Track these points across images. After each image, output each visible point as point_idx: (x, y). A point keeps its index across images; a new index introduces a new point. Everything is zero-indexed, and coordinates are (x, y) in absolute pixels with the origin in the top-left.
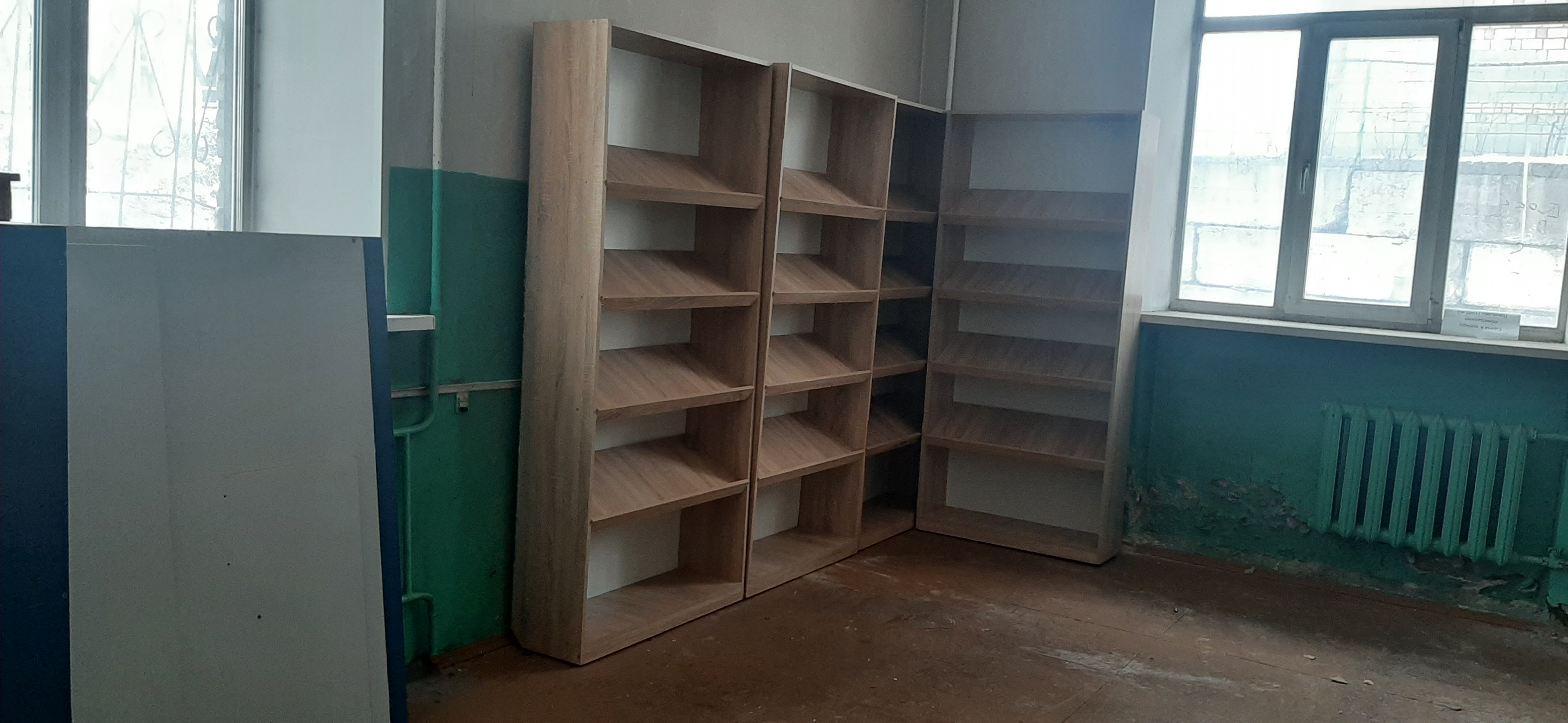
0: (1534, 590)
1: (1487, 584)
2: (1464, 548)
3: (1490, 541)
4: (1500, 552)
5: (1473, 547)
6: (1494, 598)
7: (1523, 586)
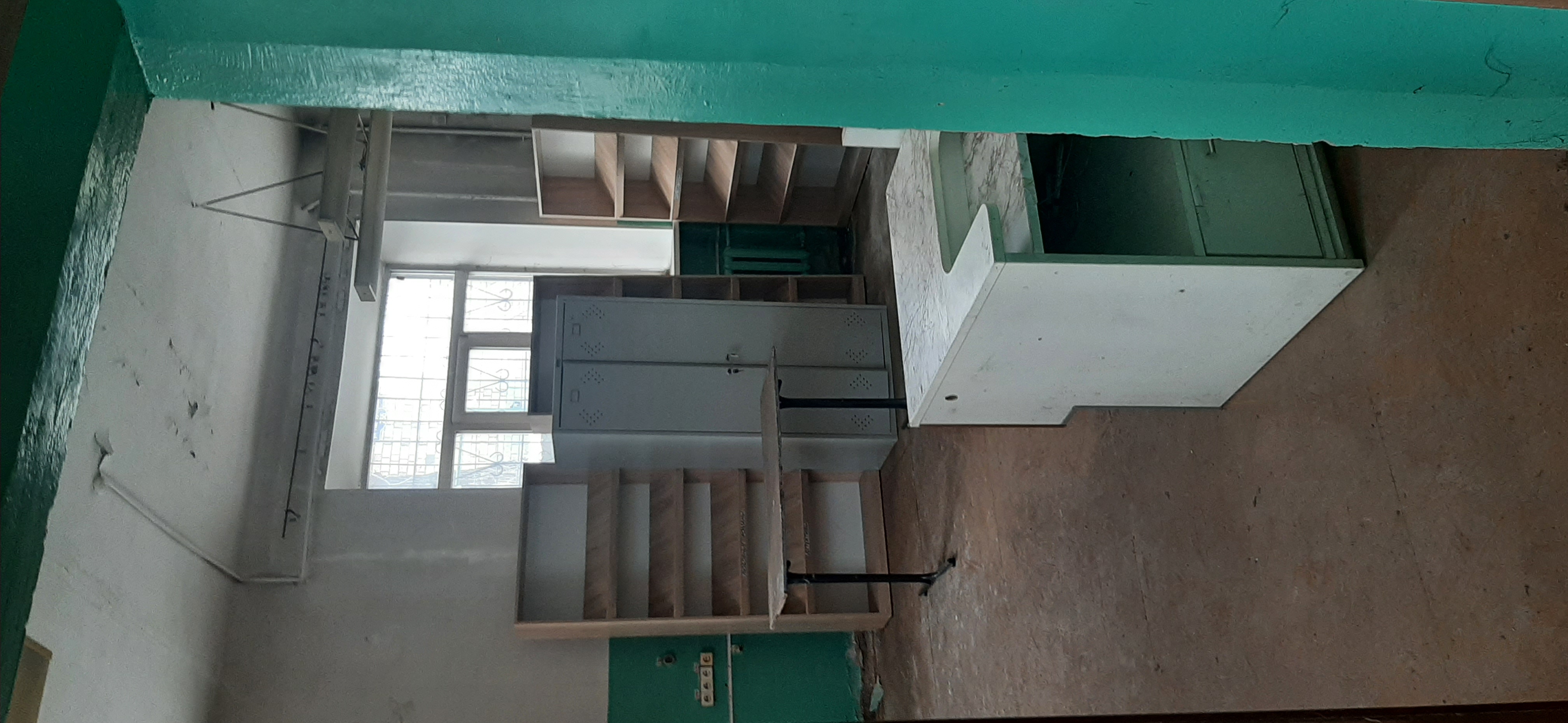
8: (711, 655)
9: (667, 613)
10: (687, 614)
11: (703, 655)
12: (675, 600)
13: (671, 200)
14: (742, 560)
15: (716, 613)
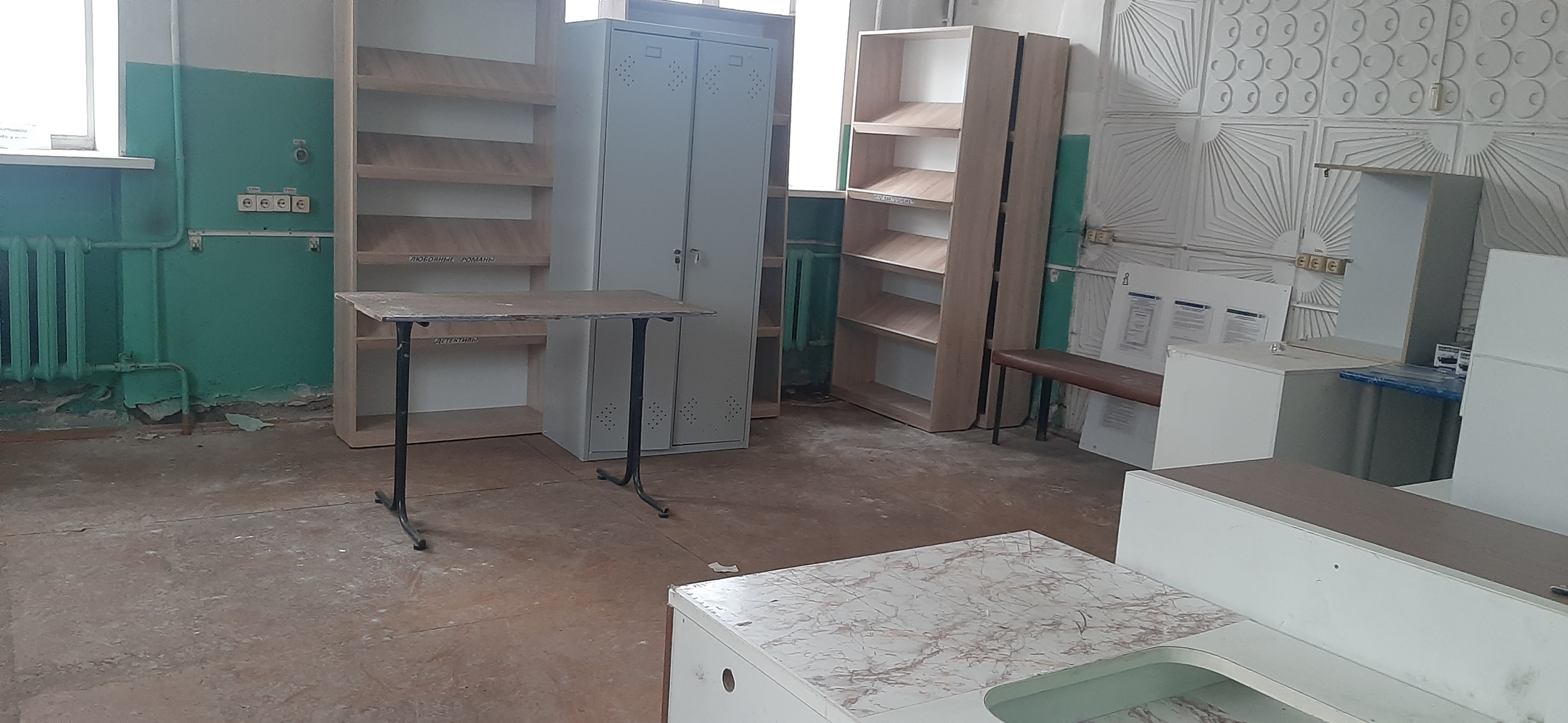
0: (109, 396)
1: (63, 401)
2: (36, 370)
3: (62, 358)
4: (73, 367)
5: (46, 368)
6: (72, 413)
7: (99, 396)
8: (308, 211)
9: (363, 156)
10: (361, 181)
11: (307, 200)
12: (381, 168)
13: (871, 190)
14: (432, 257)
15: (361, 221)
